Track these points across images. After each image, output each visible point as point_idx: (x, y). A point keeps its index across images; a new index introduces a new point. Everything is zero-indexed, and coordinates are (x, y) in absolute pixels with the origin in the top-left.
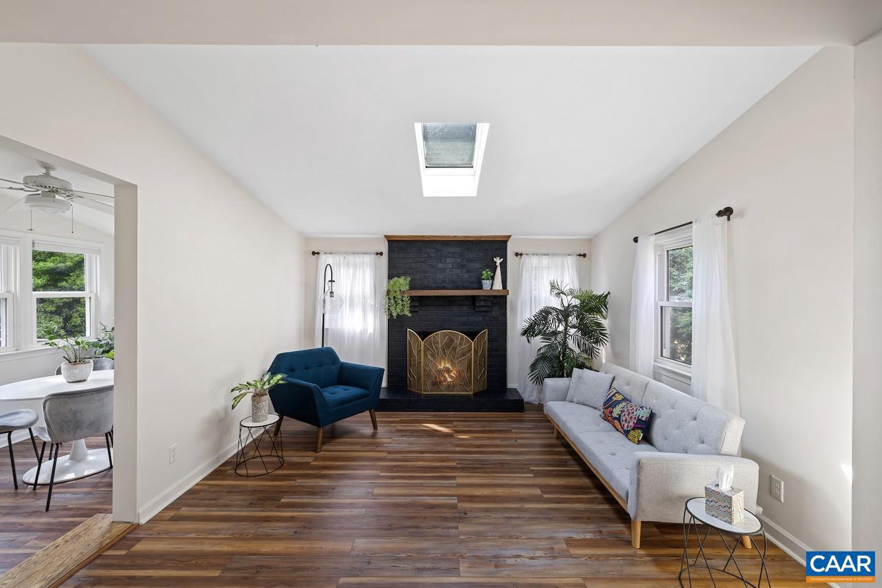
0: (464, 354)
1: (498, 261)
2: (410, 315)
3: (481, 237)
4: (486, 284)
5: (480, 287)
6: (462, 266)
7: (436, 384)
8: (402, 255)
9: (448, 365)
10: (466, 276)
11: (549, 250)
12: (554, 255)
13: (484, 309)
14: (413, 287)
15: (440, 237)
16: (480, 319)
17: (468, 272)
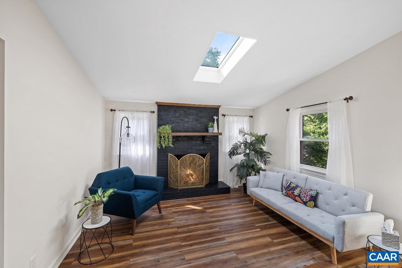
0: (200, 166)
1: (215, 118)
2: (172, 146)
3: (207, 105)
4: (210, 130)
5: (207, 131)
6: (197, 120)
7: (186, 183)
8: (165, 113)
9: (191, 172)
10: (199, 126)
11: (238, 113)
12: (240, 116)
13: (208, 142)
14: (173, 132)
15: (186, 104)
16: (206, 147)
17: (200, 123)
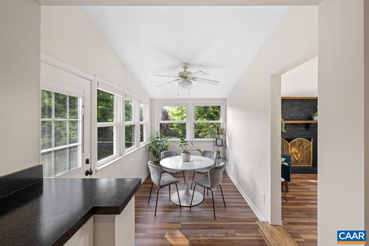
0: (307, 148)
2: (285, 131)
4: (315, 118)
5: (312, 119)
6: (301, 110)
10: (303, 115)
13: (312, 129)
16: (309, 133)
17: (304, 113)
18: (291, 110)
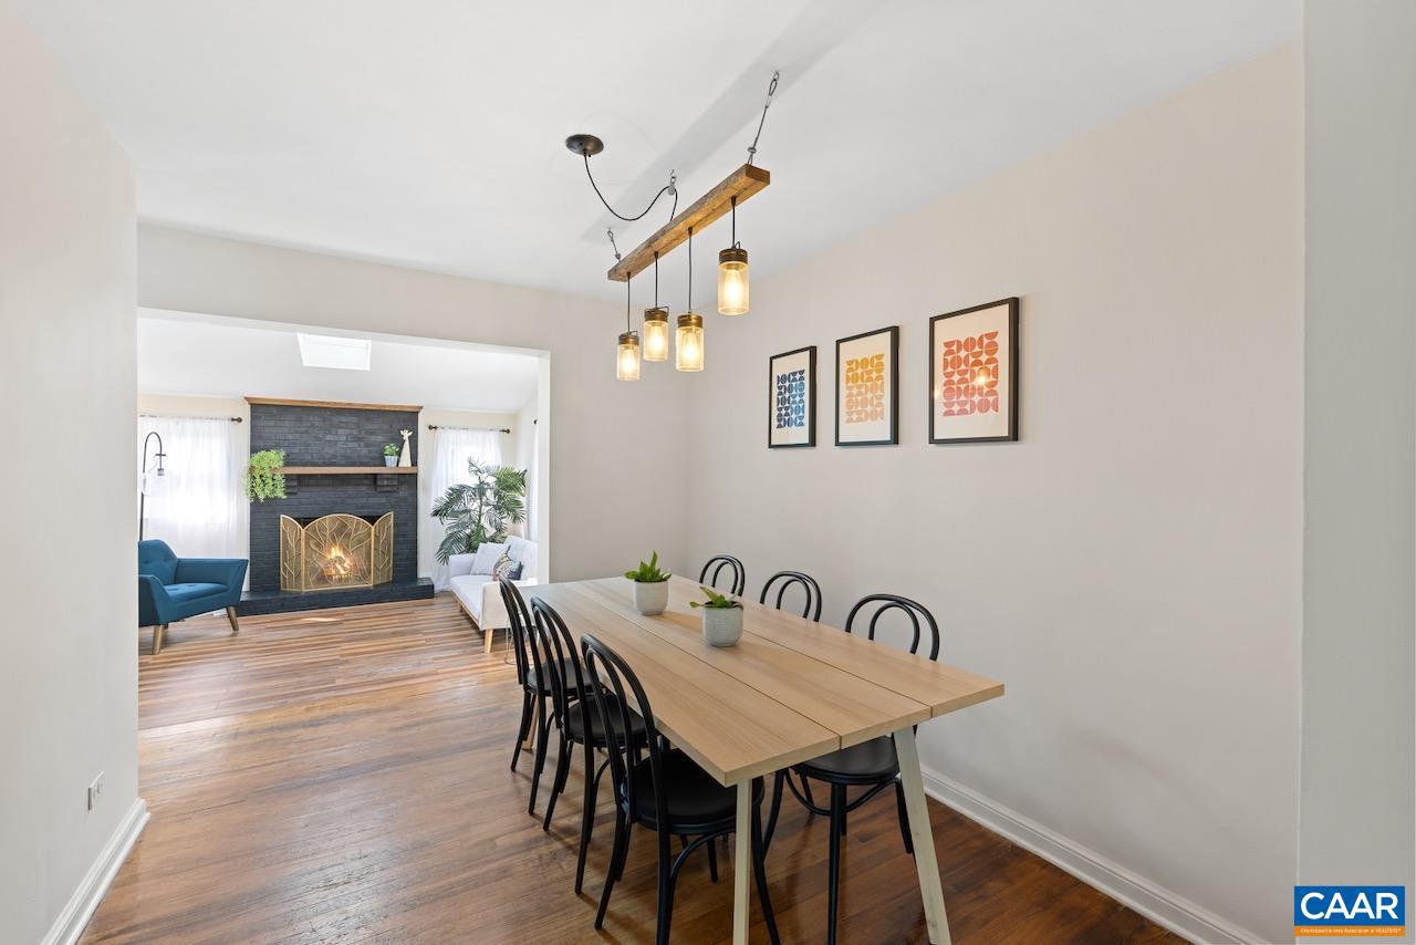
0: (360, 541)
1: (406, 434)
2: (285, 497)
3: (384, 406)
4: (391, 460)
5: (383, 464)
6: (360, 439)
7: (323, 578)
8: (272, 423)
9: (340, 554)
10: (365, 451)
13: (388, 489)
14: (287, 464)
15: (328, 403)
16: (384, 500)
17: (367, 446)
18: (329, 437)
